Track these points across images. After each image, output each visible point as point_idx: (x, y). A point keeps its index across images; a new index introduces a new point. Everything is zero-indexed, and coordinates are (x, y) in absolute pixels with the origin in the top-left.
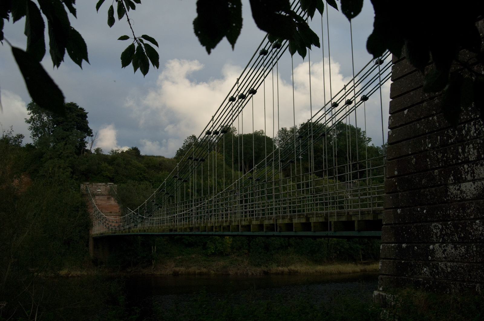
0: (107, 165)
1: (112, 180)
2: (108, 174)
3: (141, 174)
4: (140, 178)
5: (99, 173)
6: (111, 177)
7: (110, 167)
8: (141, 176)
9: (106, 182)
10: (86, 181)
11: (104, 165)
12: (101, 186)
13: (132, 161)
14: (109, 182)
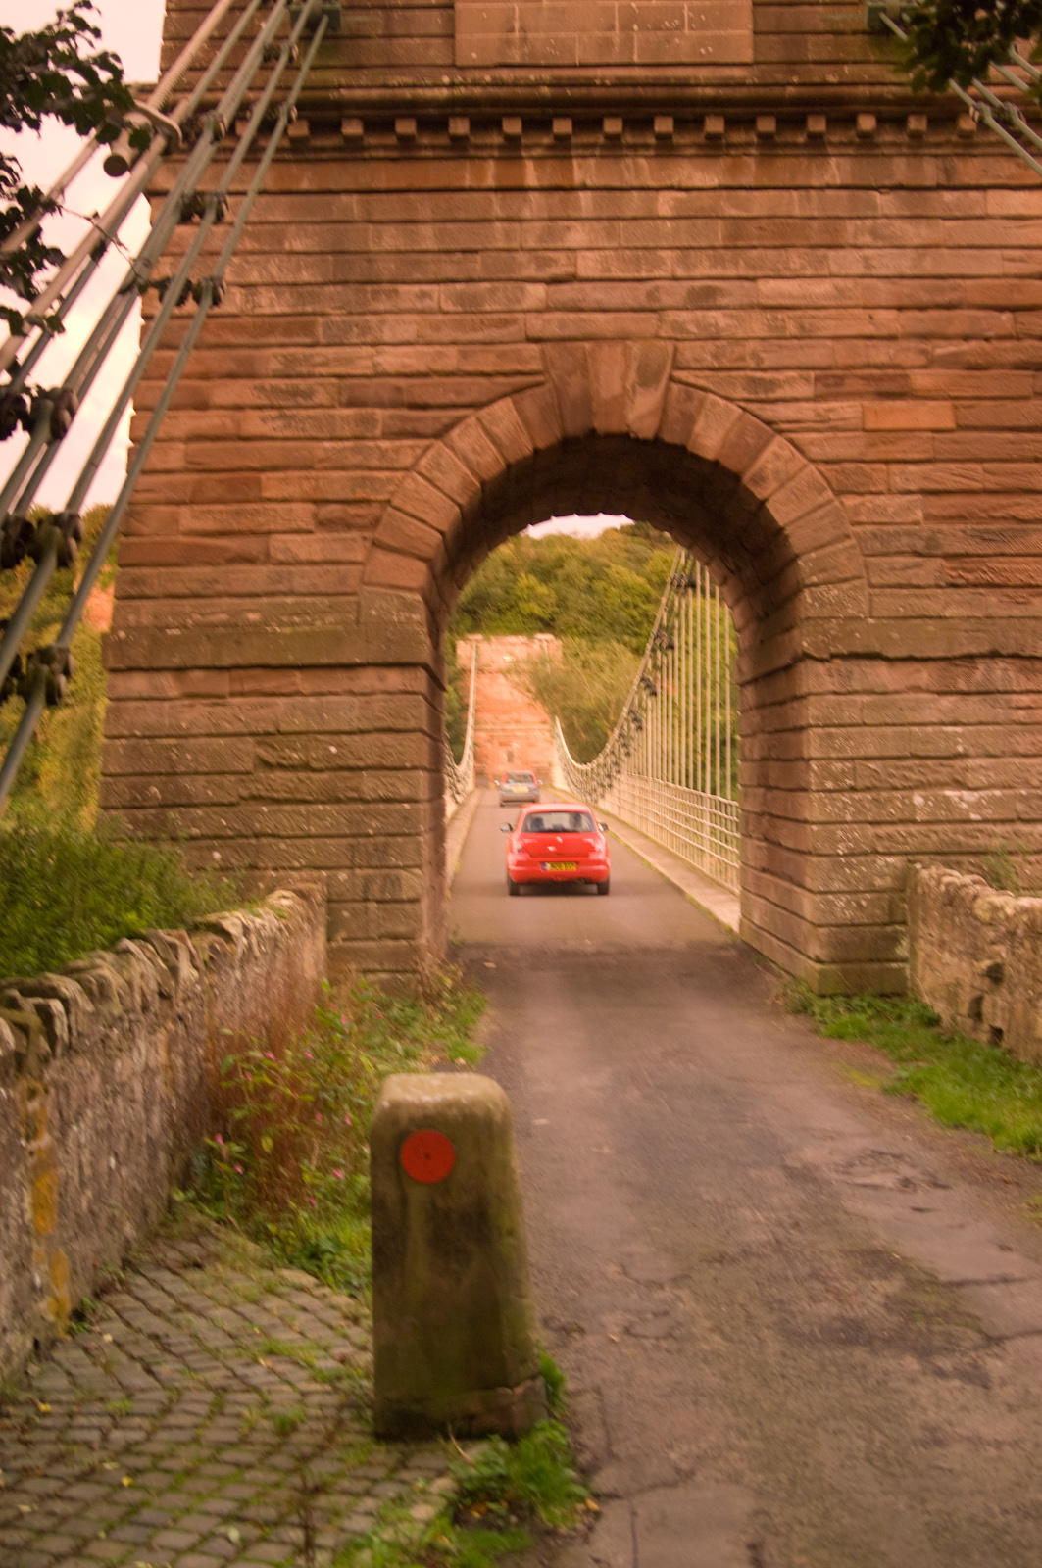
0: (533, 580)
1: (547, 625)
2: (538, 610)
3: (636, 606)
4: (633, 618)
5: (512, 606)
6: (546, 617)
7: (542, 589)
8: (635, 613)
9: (529, 632)
10: (476, 627)
11: (526, 581)
12: (513, 645)
13: (608, 567)
14: (541, 631)
